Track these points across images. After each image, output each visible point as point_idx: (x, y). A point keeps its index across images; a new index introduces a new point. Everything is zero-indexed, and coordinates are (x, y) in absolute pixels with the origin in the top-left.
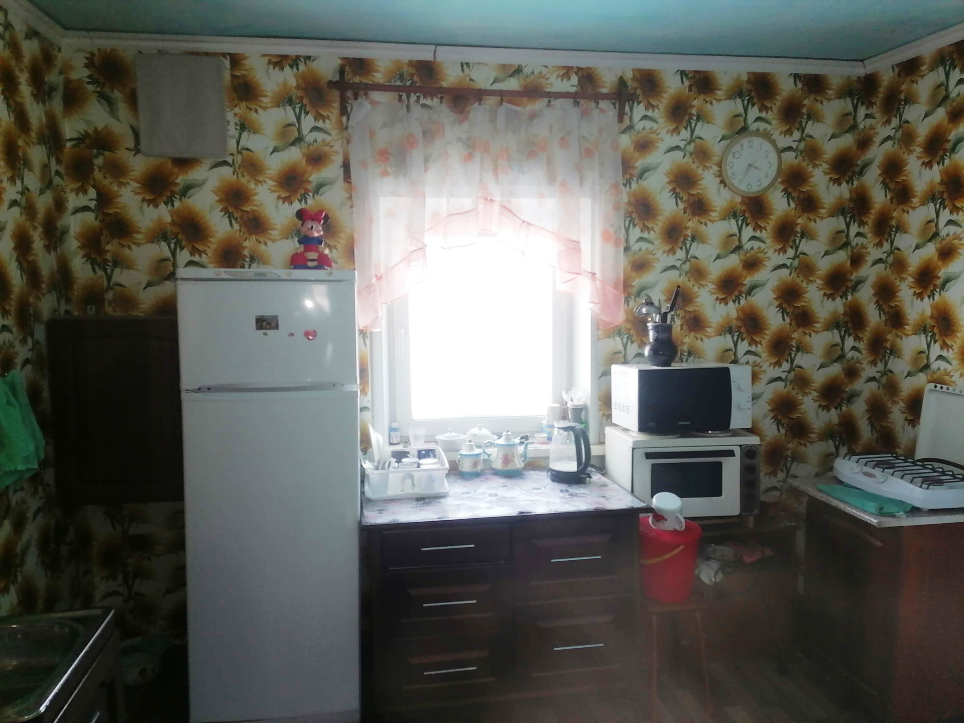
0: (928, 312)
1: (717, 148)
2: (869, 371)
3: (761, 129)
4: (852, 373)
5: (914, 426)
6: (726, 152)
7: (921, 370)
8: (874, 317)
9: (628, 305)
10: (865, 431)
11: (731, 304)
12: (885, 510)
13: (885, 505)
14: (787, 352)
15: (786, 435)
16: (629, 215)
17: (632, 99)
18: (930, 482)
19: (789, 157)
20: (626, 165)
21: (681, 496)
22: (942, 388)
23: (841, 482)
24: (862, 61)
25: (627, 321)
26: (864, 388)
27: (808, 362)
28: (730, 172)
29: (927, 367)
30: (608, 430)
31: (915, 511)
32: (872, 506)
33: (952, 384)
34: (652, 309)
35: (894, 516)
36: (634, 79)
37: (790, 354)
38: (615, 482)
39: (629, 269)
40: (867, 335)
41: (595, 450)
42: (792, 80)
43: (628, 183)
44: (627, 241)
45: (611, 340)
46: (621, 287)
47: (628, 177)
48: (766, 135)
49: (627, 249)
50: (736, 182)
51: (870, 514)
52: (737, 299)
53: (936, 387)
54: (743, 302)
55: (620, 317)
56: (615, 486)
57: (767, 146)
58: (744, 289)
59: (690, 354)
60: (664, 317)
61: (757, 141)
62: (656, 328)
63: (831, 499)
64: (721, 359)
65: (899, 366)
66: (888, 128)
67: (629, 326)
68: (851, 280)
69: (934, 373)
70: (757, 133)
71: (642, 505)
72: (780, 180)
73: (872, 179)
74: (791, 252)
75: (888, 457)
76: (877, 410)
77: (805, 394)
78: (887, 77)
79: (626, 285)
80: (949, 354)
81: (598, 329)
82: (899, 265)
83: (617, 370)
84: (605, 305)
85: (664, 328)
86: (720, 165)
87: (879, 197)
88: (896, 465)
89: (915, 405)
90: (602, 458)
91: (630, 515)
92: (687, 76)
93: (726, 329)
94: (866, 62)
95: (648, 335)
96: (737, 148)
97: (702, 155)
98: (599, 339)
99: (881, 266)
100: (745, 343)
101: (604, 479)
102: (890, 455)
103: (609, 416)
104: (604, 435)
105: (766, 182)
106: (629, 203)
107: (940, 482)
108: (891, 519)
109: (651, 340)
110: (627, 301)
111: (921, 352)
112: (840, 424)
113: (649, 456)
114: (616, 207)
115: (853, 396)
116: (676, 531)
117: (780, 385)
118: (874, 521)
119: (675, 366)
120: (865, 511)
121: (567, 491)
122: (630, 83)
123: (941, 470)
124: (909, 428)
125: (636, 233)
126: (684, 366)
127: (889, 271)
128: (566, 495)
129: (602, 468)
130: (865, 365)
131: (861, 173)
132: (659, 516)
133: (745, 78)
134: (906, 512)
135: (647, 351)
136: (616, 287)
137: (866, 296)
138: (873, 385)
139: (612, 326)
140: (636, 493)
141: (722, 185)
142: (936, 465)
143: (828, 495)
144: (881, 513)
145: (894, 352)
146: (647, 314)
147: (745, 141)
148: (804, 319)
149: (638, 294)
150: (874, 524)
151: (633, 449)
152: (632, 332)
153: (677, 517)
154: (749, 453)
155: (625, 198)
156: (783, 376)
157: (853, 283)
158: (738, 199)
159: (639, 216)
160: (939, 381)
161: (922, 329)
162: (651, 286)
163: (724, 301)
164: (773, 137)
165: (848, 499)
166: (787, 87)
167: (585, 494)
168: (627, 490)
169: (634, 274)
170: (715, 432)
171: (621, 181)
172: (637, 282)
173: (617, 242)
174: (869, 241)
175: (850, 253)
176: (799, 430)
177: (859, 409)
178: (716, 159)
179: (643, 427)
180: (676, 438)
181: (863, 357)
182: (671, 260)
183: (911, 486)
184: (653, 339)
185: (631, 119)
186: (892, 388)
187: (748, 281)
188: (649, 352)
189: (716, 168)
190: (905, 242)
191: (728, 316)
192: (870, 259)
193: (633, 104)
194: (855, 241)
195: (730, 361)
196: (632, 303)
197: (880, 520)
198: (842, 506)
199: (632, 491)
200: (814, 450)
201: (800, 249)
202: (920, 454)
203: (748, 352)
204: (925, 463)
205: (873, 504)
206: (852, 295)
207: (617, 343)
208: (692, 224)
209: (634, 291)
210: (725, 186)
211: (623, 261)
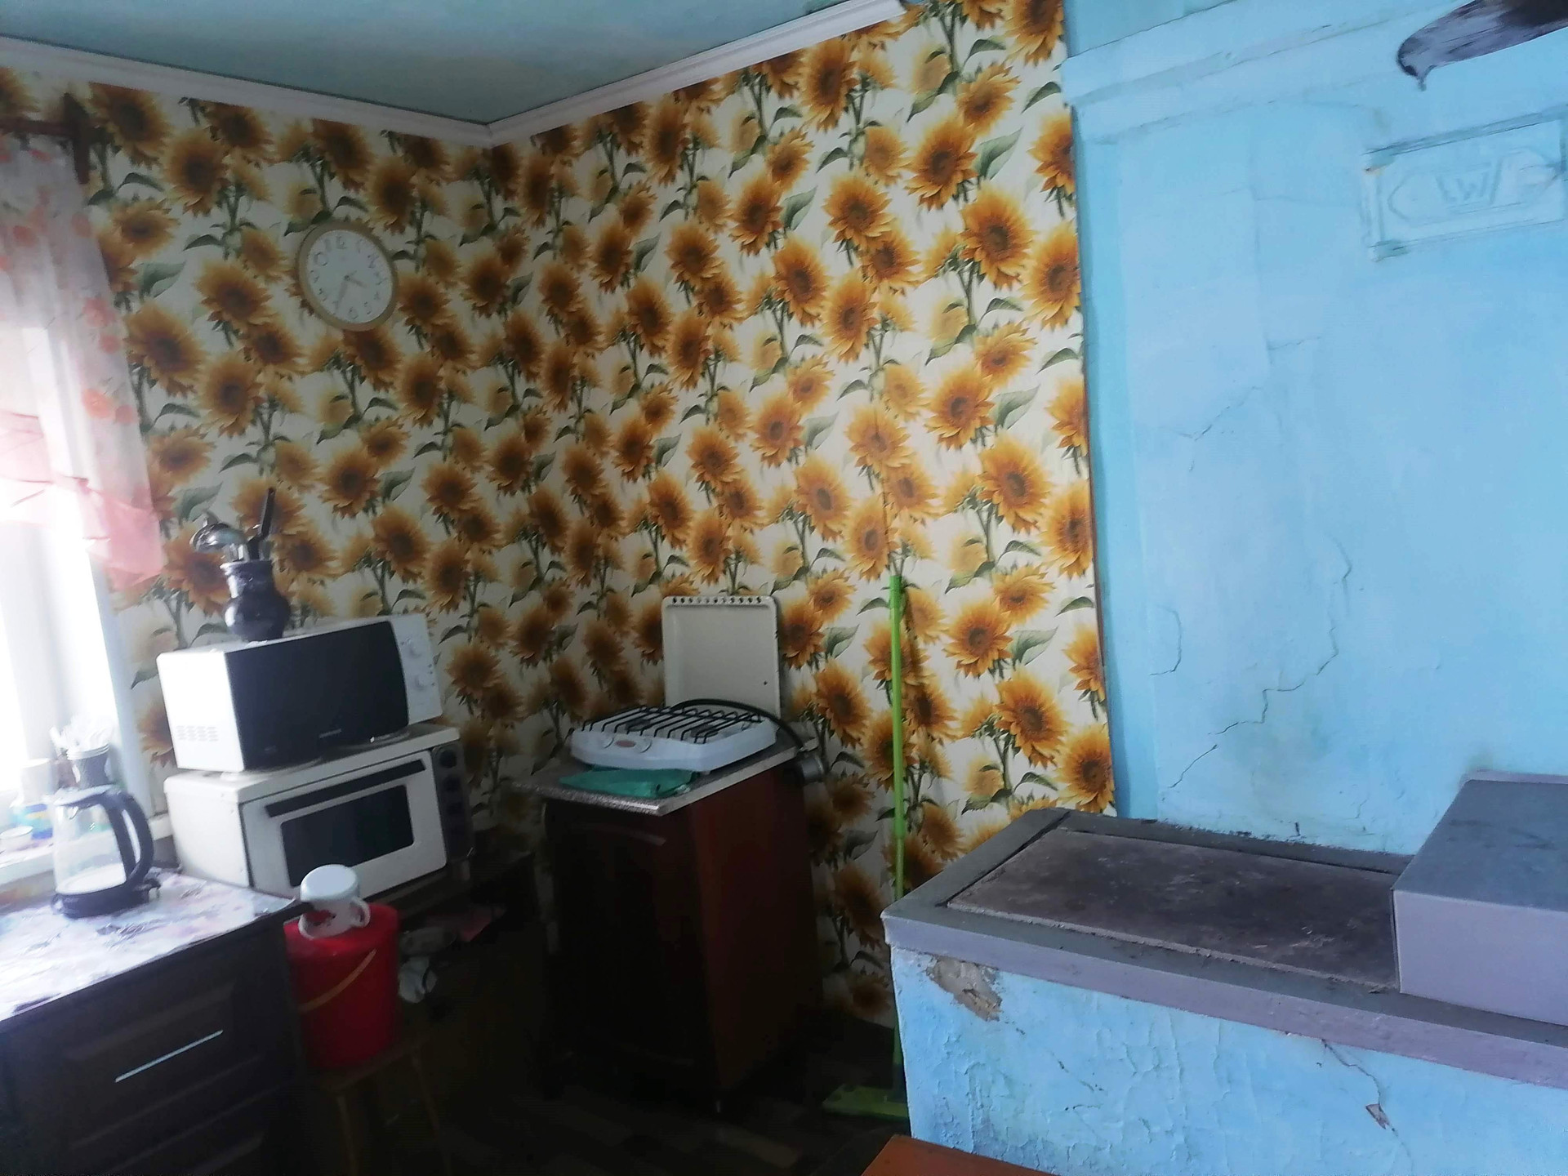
0: (646, 497)
1: (285, 245)
2: (580, 595)
3: (353, 217)
4: (557, 602)
5: (655, 663)
6: (302, 249)
7: (651, 582)
8: (573, 514)
9: (168, 535)
10: (592, 685)
11: (361, 515)
12: (662, 789)
13: (662, 781)
14: (462, 584)
15: (483, 717)
16: (136, 361)
17: (102, 139)
18: (703, 733)
19: (406, 267)
20: (113, 266)
21: (349, 863)
22: (683, 600)
23: (589, 767)
24: (486, 124)
25: (171, 566)
26: (579, 621)
27: (495, 594)
28: (315, 287)
29: (658, 575)
30: (174, 786)
31: (696, 778)
32: (645, 788)
33: (694, 592)
34: (228, 536)
35: (675, 794)
36: (96, 101)
37: (467, 588)
38: (211, 880)
39: (156, 466)
40: (568, 542)
41: (157, 828)
42: (386, 140)
43: (122, 299)
44: (141, 410)
45: (144, 608)
46: (148, 501)
47: (120, 288)
48: (364, 229)
49: (146, 427)
50: (328, 306)
51: (645, 800)
52: (370, 507)
53: (675, 601)
54: (380, 510)
55: (155, 561)
56: (215, 887)
57: (369, 248)
58: (379, 487)
59: (306, 611)
60: (253, 548)
61: (351, 238)
62: (242, 571)
63: (585, 795)
64: (362, 611)
65: (622, 580)
66: (543, 231)
67: (176, 575)
68: (531, 464)
69: (669, 582)
70: (346, 224)
71: (287, 903)
72: (399, 306)
73: (533, 306)
74: (439, 424)
75: (634, 714)
76: (603, 650)
77: (500, 646)
78: (526, 154)
79: (158, 498)
80: (684, 552)
81: (112, 590)
82: (596, 435)
83: (170, 664)
84: (117, 538)
85: (255, 571)
86: (295, 273)
87: (549, 336)
88: (653, 721)
89: (652, 632)
90: (170, 841)
91: (266, 929)
92: (203, 109)
93: (361, 559)
94: (491, 126)
95: (228, 587)
96: (318, 246)
97: (259, 254)
98: (117, 610)
99: (569, 438)
100: (397, 578)
101: (187, 881)
102: (638, 710)
103: (170, 757)
104: (164, 797)
105: (379, 308)
106: (131, 339)
107: (713, 731)
108: (674, 799)
109: (235, 595)
110: (164, 527)
111: (647, 556)
112: (553, 682)
113: (273, 810)
114: (109, 344)
115: (565, 635)
116: (354, 929)
117: (460, 639)
118: (654, 808)
119: (288, 637)
120: (637, 799)
121: (113, 928)
122: (89, 108)
123: (707, 714)
124: (649, 667)
125: (156, 397)
126: (299, 634)
127: (582, 445)
128: (115, 936)
129: (173, 862)
130: (574, 587)
131: (515, 299)
132: (315, 912)
133: (308, 127)
134: (688, 784)
135: (230, 617)
136: (136, 502)
137: (556, 482)
138: (590, 614)
139: (142, 579)
140: (258, 886)
141: (306, 313)
142: (700, 708)
143: (582, 790)
144: (660, 794)
145: (611, 561)
146: (219, 546)
147: (332, 236)
148: (477, 528)
149: (185, 512)
150: (655, 813)
151: (241, 805)
152: (185, 587)
153: (353, 905)
154: (444, 757)
155: (123, 332)
156: (464, 622)
157: (535, 466)
158: (339, 336)
159: (157, 363)
160: (678, 591)
161: (642, 522)
162: (210, 495)
163: (348, 511)
164: (375, 232)
165: (609, 787)
166: (381, 153)
167: (157, 921)
168: (239, 887)
169: (168, 475)
170: (381, 738)
171: (109, 297)
172: (179, 490)
173: (122, 414)
174: (545, 401)
175: (521, 422)
176: (500, 704)
177: (576, 653)
178: (286, 263)
179: (253, 760)
180: (316, 765)
181: (569, 575)
182: (237, 445)
183: (683, 744)
184: (239, 593)
185: (105, 177)
186: (616, 613)
187: (381, 474)
188: (235, 618)
189: (288, 281)
190: (598, 399)
191: (360, 536)
192: (553, 428)
193: (104, 150)
194: (527, 403)
195: (377, 613)
196: (175, 532)
197: (663, 804)
198: (604, 800)
199: (252, 884)
200: (527, 729)
201: (452, 418)
202: (672, 700)
203: (404, 594)
204: (687, 709)
205: (645, 784)
206: (537, 485)
207: (158, 612)
208: (265, 378)
209: (173, 507)
210: (311, 311)
211: (141, 454)
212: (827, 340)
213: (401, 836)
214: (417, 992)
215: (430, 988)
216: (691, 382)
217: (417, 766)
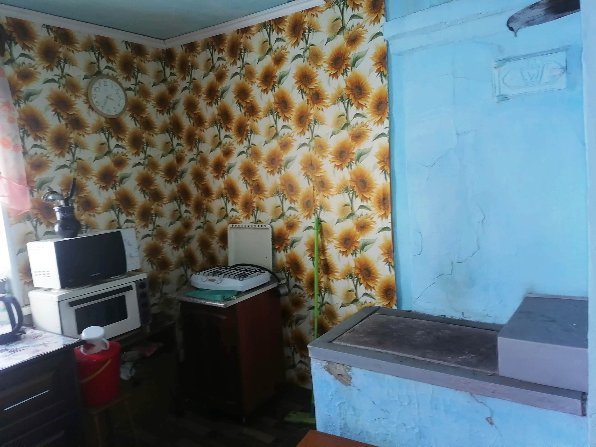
0: (223, 186)
1: (83, 84)
2: (197, 223)
3: (110, 74)
4: (187, 226)
5: (225, 250)
6: (89, 86)
7: (224, 218)
8: (194, 192)
9: (33, 196)
10: (199, 257)
11: (110, 190)
12: (225, 298)
13: (226, 295)
14: (150, 218)
15: (157, 269)
16: (22, 127)
17: (10, 39)
18: (242, 276)
19: (131, 94)
20: (14, 90)
21: (102, 325)
22: (236, 226)
23: (198, 289)
24: (163, 40)
25: (34, 208)
26: (195, 233)
27: (163, 222)
28: (94, 100)
29: (227, 216)
30: (32, 294)
31: (239, 294)
32: (219, 297)
33: (240, 223)
34: (56, 196)
35: (230, 299)
36: (8, 24)
37: (152, 219)
38: (46, 331)
39: (29, 169)
40: (192, 203)
41: (25, 311)
42: (124, 45)
43: (17, 103)
44: (23, 147)
45: (22, 224)
46: (25, 182)
47: (16, 98)
48: (114, 79)
49: (25, 153)
50: (100, 108)
51: (219, 302)
52: (114, 187)
53: (233, 226)
54: (118, 188)
55: (27, 206)
56: (48, 334)
57: (117, 86)
58: (117, 179)
59: (87, 227)
60: (66, 201)
61: (109, 82)
62: (62, 210)
63: (196, 300)
64: (110, 227)
65: (213, 217)
66: (185, 82)
67: (35, 212)
68: (179, 172)
69: (231, 218)
70: (108, 76)
71: (76, 340)
72: (128, 109)
73: (180, 111)
74: (142, 155)
75: (216, 269)
76: (205, 245)
77: (164, 242)
78: (179, 52)
79: (29, 181)
80: (237, 207)
81: (10, 217)
82: (204, 161)
83: (31, 246)
84: (12, 197)
85: (67, 210)
86: (86, 95)
87: (186, 123)
88: (223, 272)
89: (224, 238)
90: (30, 316)
91: (67, 351)
92: (51, 30)
93: (110, 207)
94: (166, 41)
95: (56, 216)
96: (96, 85)
97: (72, 87)
98: (11, 224)
99: (193, 162)
100: (124, 215)
101: (37, 332)
102: (217, 267)
103: (31, 283)
104: (28, 299)
105: (119, 110)
106: (20, 118)
107: (246, 276)
108: (229, 302)
109: (59, 219)
110: (31, 193)
111: (222, 208)
112: (185, 256)
113: (72, 304)
114: (11, 120)
115: (190, 238)
116: (103, 351)
117: (149, 239)
118: (222, 305)
119: (80, 236)
120: (216, 301)
121: (6, 350)
122: (6, 27)
123: (244, 269)
124: (222, 251)
125: (30, 141)
126: (85, 235)
127: (199, 165)
128: (6, 353)
129: (31, 324)
130: (194, 220)
131: (173, 108)
132: (87, 344)
133: (94, 38)
134: (236, 296)
135: (56, 228)
136: (20, 182)
137: (188, 179)
138: (200, 230)
139: (22, 212)
140: (66, 334)
141: (91, 110)
142: (241, 267)
143: (194, 298)
144: (225, 300)
145: (209, 210)
146: (53, 200)
147: (102, 81)
148: (156, 196)
149: (40, 187)
150: (222, 307)
151: (59, 302)
152: (39, 216)
153: (102, 341)
154: (141, 285)
155: (17, 115)
156: (150, 233)
157: (180, 173)
158: (103, 120)
159: (30, 128)
160: (234, 222)
161: (221, 195)
162: (50, 181)
163: (105, 188)
164: (119, 80)
165: (205, 297)
166: (122, 50)
167: (24, 347)
168: (57, 334)
169: (34, 172)
170: (116, 277)
171: (12, 102)
172: (38, 178)
173: (16, 148)
174: (185, 148)
175: (175, 156)
176: (164, 265)
177: (194, 245)
178: (83, 91)
179: (65, 284)
180: (90, 286)
181: (192, 215)
182: (62, 161)
183: (234, 280)
184: (60, 219)
185: (11, 54)
186: (210, 230)
187: (119, 174)
188: (59, 229)
189: (84, 97)
190: (205, 147)
191: (109, 199)
192: (187, 159)
193: (11, 43)
194: (177, 148)
195: (116, 228)
196: (36, 195)
197: (226, 303)
198: (203, 302)
199: (63, 333)
200: (174, 275)
201: (147, 153)
202: (231, 264)
203: (127, 221)
204: (236, 267)
205: (219, 296)
206: (180, 180)
207: (28, 226)
208: (73, 135)
209: (35, 185)
210: (93, 110)
211: (23, 163)
212: (293, 127)
213: (123, 315)
214: (128, 376)
215: (133, 375)
216: (241, 142)
217: (129, 288)
